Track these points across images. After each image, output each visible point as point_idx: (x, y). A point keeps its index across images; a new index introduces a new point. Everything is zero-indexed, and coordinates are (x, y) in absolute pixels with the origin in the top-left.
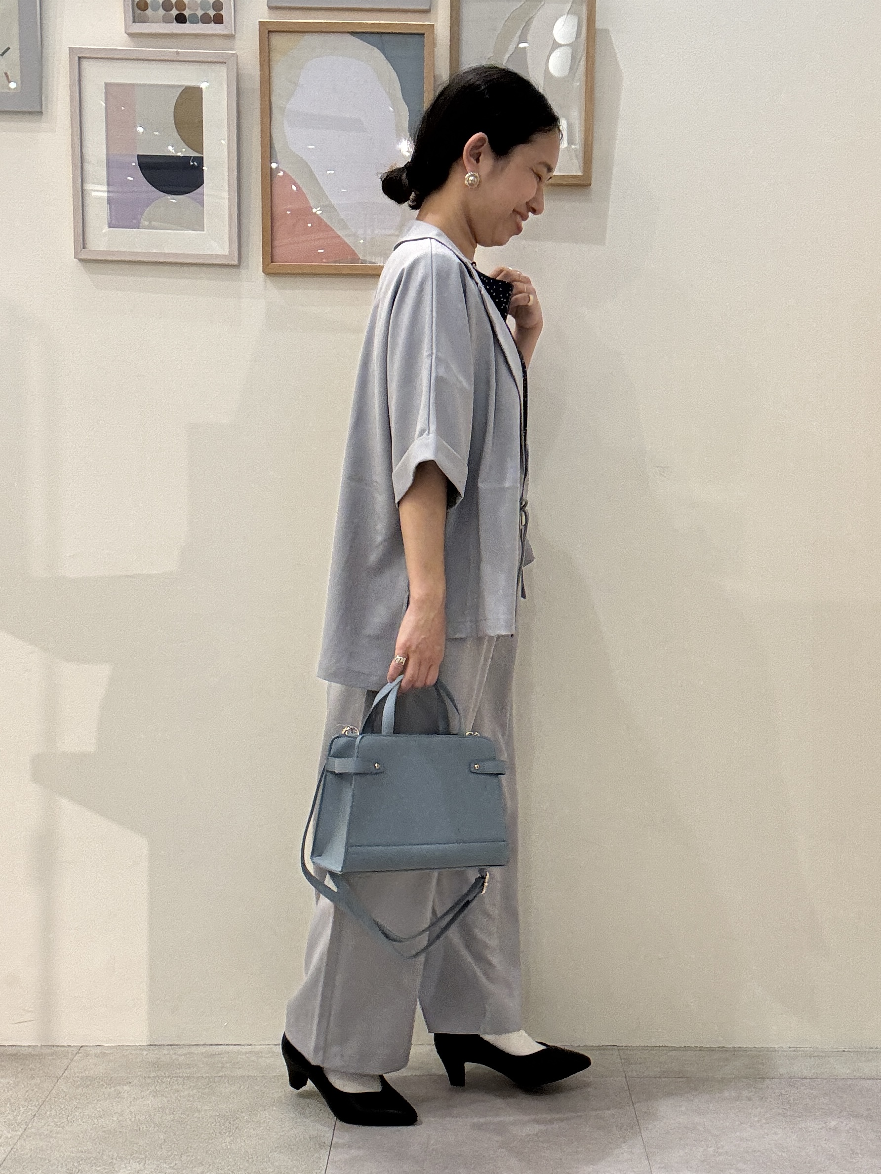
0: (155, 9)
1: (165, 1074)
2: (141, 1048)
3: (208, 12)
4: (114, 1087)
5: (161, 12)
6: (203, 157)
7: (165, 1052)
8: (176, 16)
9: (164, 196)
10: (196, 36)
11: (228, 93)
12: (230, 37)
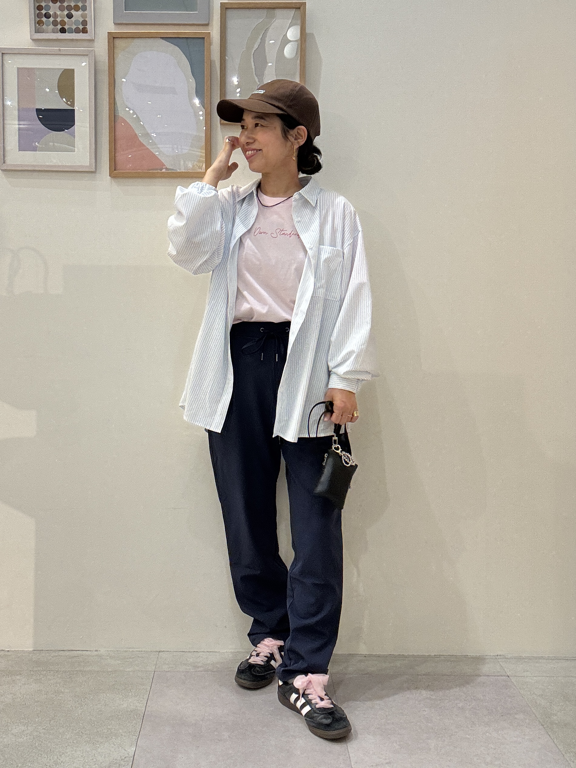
0: (48, 26)
1: (42, 668)
2: (30, 652)
3: (79, 26)
4: (11, 676)
5: (51, 27)
6: (74, 109)
7: (43, 655)
8: (60, 29)
9: (52, 132)
10: (72, 40)
11: (89, 72)
12: (92, 41)
